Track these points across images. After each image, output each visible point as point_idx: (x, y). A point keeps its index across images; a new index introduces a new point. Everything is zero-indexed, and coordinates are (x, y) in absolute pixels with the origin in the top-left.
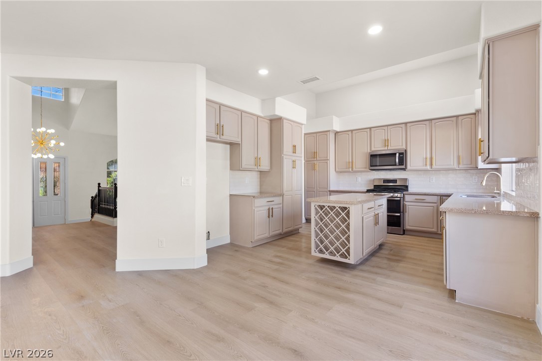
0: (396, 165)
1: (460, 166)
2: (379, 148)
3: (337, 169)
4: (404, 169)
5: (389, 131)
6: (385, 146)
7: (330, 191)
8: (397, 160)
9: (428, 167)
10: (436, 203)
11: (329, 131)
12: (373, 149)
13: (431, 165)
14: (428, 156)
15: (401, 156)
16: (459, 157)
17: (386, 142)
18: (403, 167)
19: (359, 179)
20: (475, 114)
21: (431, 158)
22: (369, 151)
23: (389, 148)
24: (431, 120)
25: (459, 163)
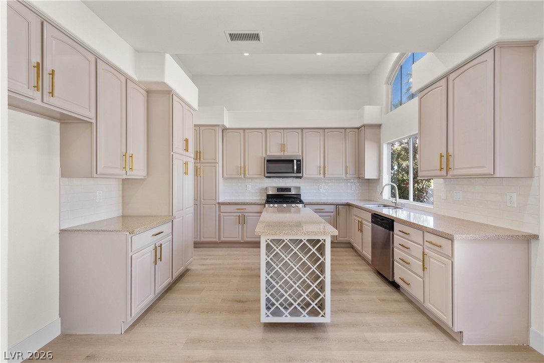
0: (293, 173)
1: (348, 176)
2: (275, 152)
3: (225, 175)
4: (300, 177)
5: (285, 134)
6: (282, 151)
7: (218, 203)
8: (295, 167)
9: (322, 176)
10: (332, 212)
11: (218, 126)
12: (269, 153)
13: (324, 173)
14: (322, 165)
15: (298, 163)
16: (346, 167)
17: (283, 147)
18: (300, 175)
19: (249, 187)
20: (358, 128)
21: (324, 167)
22: (264, 155)
23: (286, 154)
24: (324, 129)
25: (346, 173)
